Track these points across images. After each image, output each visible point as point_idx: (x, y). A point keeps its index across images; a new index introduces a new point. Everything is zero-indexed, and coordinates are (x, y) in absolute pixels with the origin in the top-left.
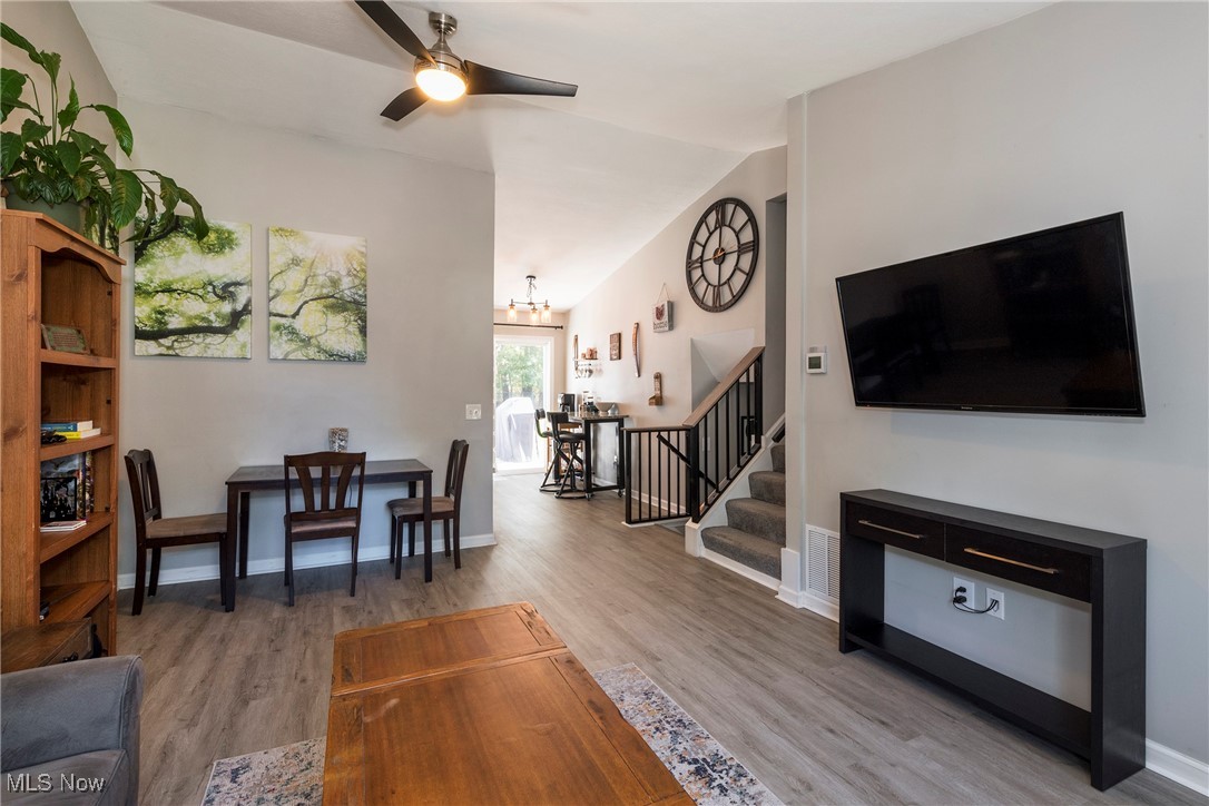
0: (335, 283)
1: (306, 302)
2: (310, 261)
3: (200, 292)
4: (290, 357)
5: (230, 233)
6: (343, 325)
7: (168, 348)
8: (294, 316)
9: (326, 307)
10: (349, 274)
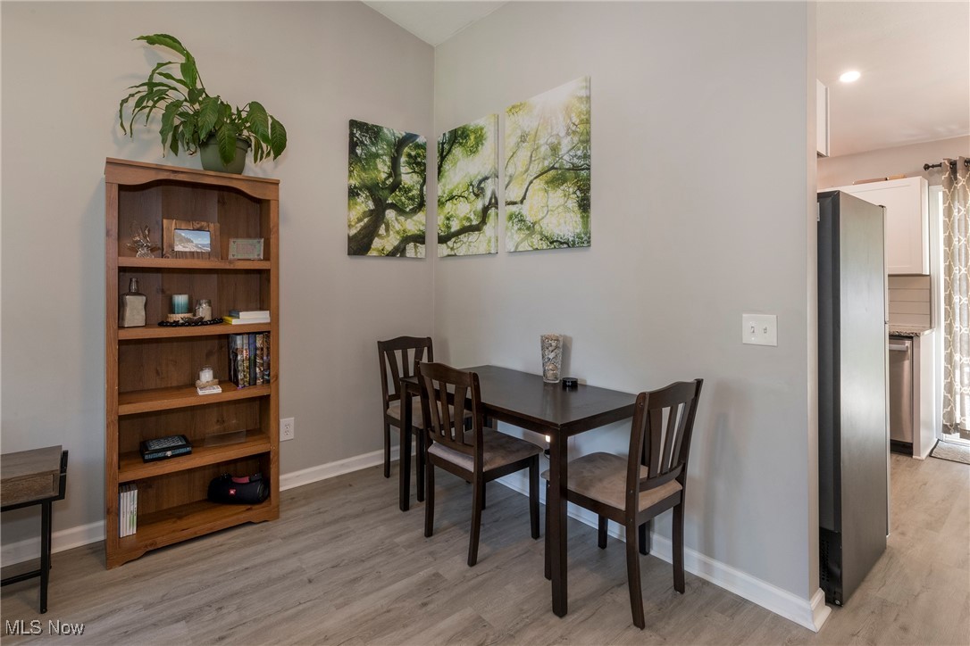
0: (555, 149)
1: (531, 182)
2: (533, 133)
3: (466, 194)
4: (520, 249)
5: (482, 129)
6: (562, 201)
7: (452, 249)
8: (522, 202)
9: (547, 183)
10: (568, 134)
